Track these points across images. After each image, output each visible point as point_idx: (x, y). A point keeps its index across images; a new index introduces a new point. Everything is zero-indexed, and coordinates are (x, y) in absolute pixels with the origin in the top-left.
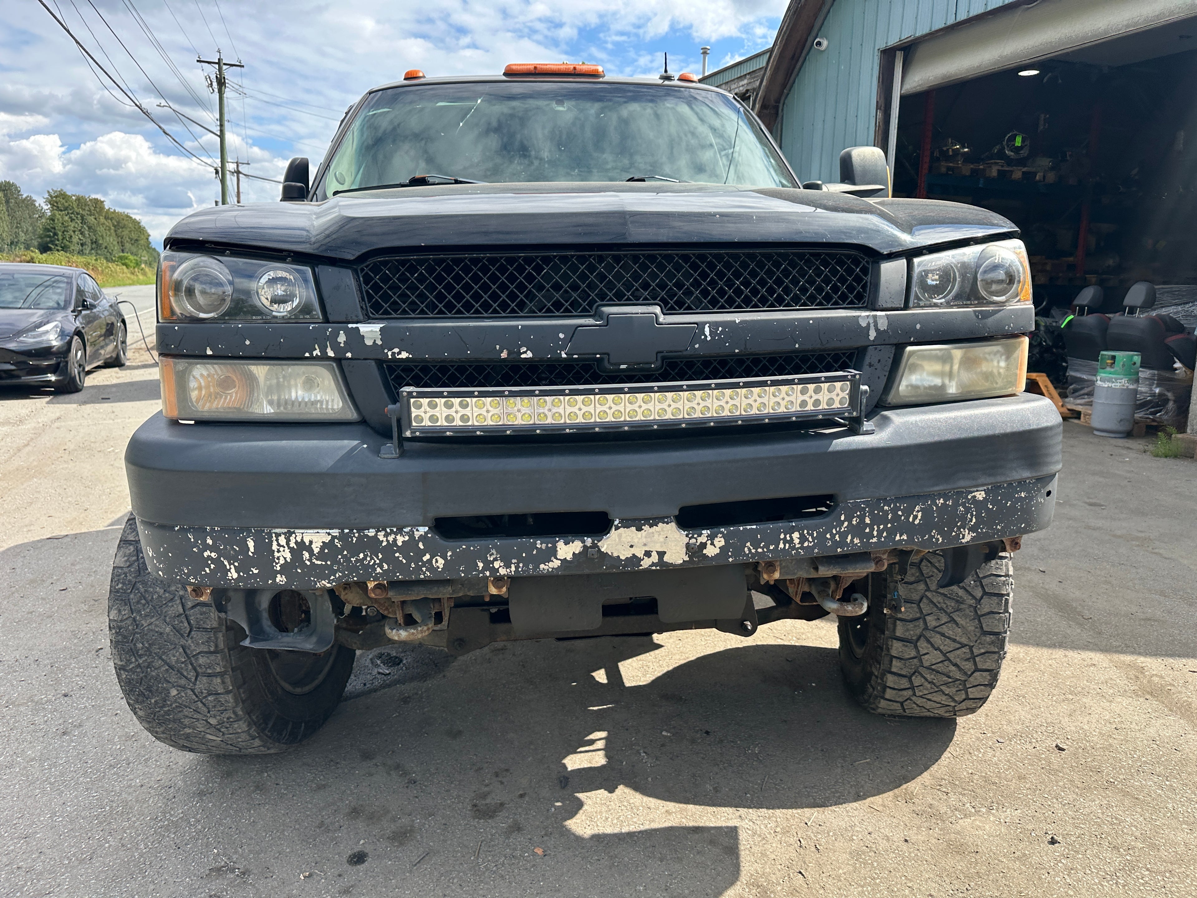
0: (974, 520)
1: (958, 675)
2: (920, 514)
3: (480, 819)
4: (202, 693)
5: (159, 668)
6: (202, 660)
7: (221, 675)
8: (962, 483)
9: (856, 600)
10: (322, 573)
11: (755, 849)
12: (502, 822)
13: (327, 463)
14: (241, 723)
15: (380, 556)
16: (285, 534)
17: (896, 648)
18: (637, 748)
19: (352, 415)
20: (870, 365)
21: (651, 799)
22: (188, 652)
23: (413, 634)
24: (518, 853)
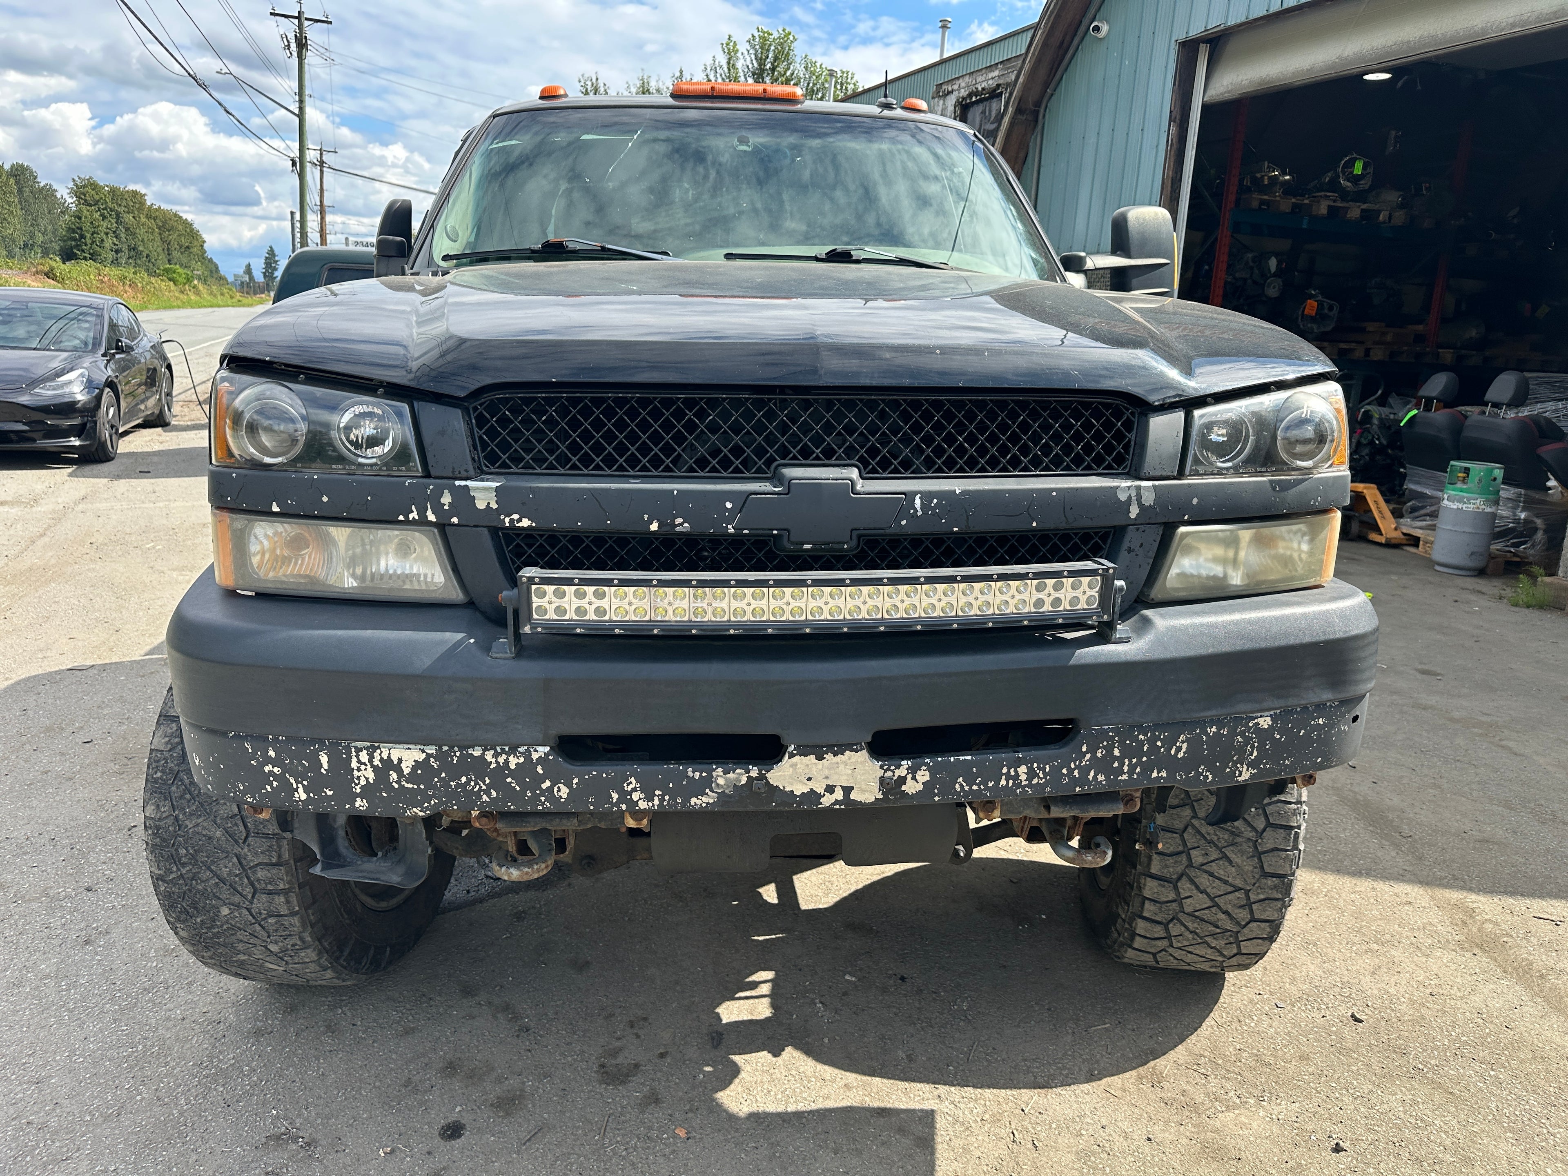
0: (1255, 753)
1: (1229, 925)
2: (1185, 746)
3: (608, 1084)
4: (260, 914)
5: (207, 880)
6: (261, 874)
7: (285, 892)
8: (1242, 707)
9: (1098, 845)
10: (412, 799)
11: (956, 1142)
12: (636, 1090)
13: (423, 662)
14: (308, 951)
15: (488, 781)
16: (367, 748)
17: (1150, 888)
18: (812, 996)
19: (456, 595)
20: (1129, 551)
21: (826, 1067)
22: (244, 862)
23: (527, 873)
24: (654, 1134)
